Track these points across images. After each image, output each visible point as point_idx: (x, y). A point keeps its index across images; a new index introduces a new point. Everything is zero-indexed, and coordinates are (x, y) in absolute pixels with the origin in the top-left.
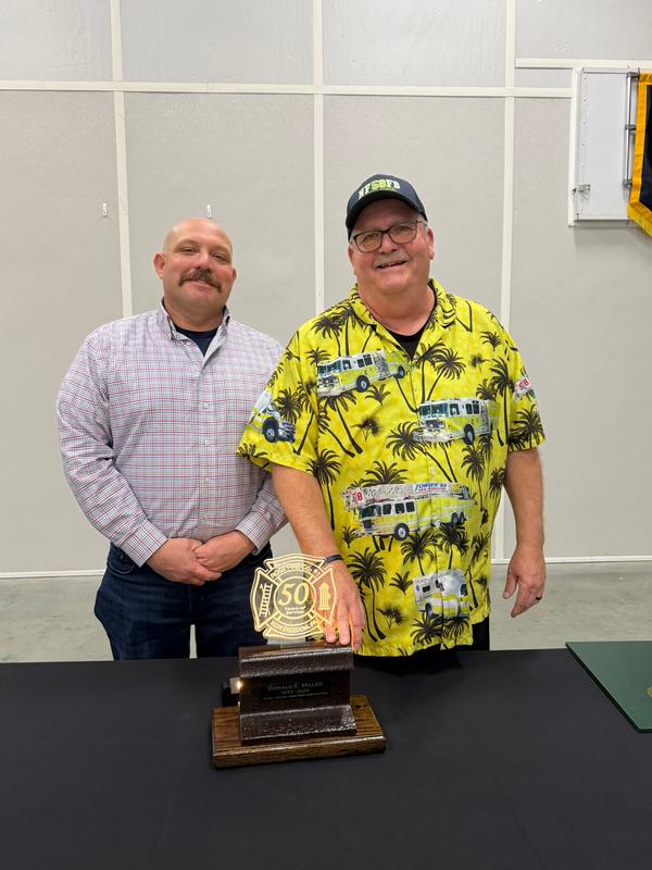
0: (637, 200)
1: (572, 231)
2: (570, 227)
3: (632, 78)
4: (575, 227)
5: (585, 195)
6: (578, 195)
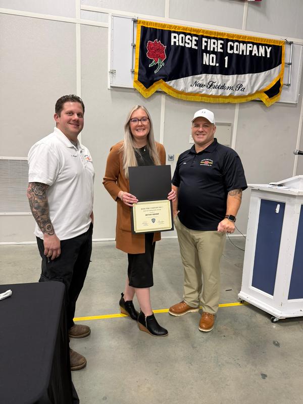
0: (137, 80)
2: (109, 89)
3: (134, 21)
5: (114, 75)
6: (111, 75)
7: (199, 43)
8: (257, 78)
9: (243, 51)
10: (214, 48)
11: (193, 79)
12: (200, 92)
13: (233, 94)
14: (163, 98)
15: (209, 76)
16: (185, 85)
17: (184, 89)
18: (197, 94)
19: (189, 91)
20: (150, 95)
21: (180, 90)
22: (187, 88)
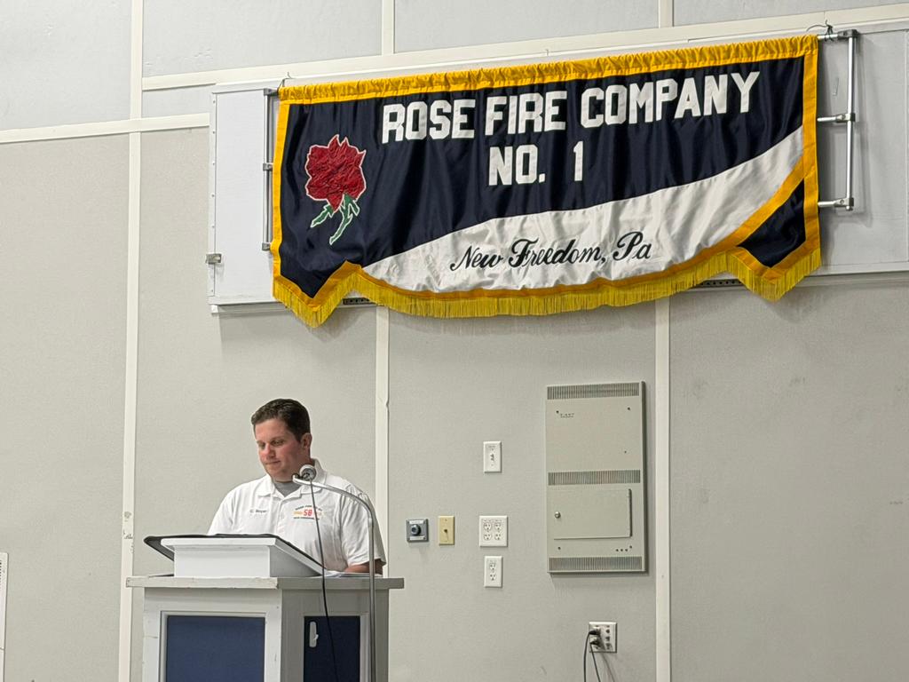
0: (279, 273)
1: (217, 318)
2: (213, 314)
3: (269, 96)
4: (220, 314)
5: (218, 268)
6: (209, 269)
7: (474, 118)
8: (698, 200)
9: (641, 111)
10: (530, 124)
11: (455, 244)
12: (481, 284)
13: (603, 275)
14: (382, 321)
15: (513, 224)
16: (430, 268)
17: (424, 283)
18: (475, 292)
19: (442, 287)
20: (325, 316)
21: (414, 289)
22: (437, 278)
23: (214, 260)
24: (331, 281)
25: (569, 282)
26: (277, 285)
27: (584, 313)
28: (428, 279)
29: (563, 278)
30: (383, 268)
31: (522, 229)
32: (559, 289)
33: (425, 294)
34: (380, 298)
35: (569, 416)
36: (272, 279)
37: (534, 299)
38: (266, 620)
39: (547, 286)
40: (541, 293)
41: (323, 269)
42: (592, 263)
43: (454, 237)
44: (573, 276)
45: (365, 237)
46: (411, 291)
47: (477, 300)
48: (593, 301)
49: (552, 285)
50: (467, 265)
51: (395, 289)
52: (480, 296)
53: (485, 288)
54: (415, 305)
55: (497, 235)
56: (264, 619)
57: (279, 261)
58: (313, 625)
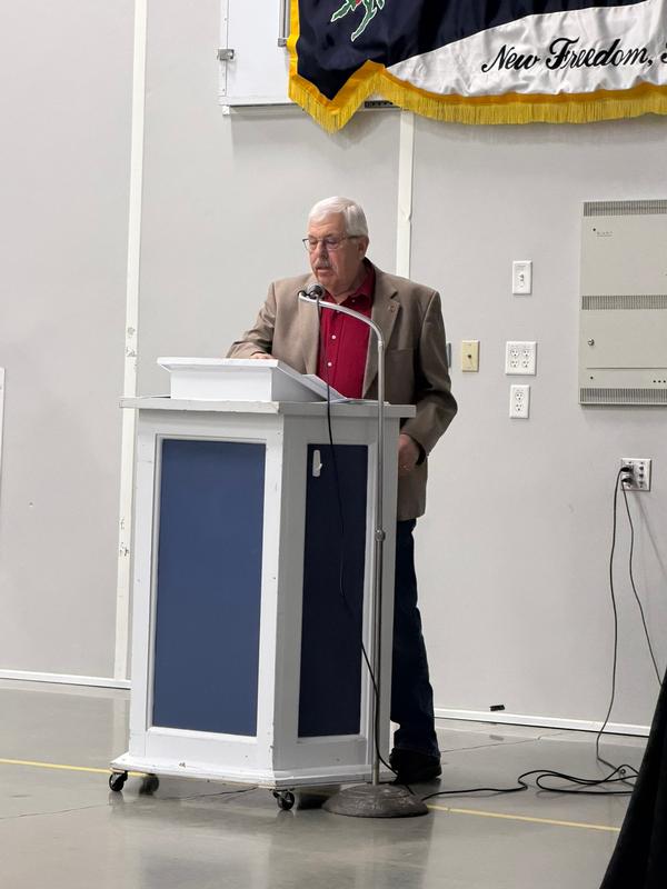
0: (296, 72)
1: (229, 120)
2: (224, 116)
4: (232, 116)
5: (230, 65)
6: (221, 66)
11: (488, 42)
12: (515, 87)
13: (649, 80)
14: (406, 127)
15: (552, 21)
16: (460, 69)
17: (453, 85)
18: (509, 96)
19: (473, 89)
20: (344, 120)
21: (441, 92)
22: (467, 80)
23: (226, 56)
24: (351, 81)
25: (612, 86)
26: (293, 85)
27: (627, 122)
28: (457, 81)
29: (604, 82)
30: (408, 69)
31: (561, 27)
32: (601, 94)
33: (453, 98)
34: (405, 102)
35: (607, 234)
36: (288, 78)
37: (573, 105)
38: (267, 447)
39: (587, 90)
40: (581, 98)
41: (343, 67)
42: (638, 66)
43: (487, 35)
44: (616, 79)
45: (390, 33)
46: (437, 94)
47: (512, 104)
48: (638, 108)
49: (592, 90)
50: (500, 67)
51: (421, 91)
52: (513, 100)
53: (519, 92)
54: (443, 111)
55: (533, 33)
56: (264, 445)
57: (296, 59)
58: (317, 454)
